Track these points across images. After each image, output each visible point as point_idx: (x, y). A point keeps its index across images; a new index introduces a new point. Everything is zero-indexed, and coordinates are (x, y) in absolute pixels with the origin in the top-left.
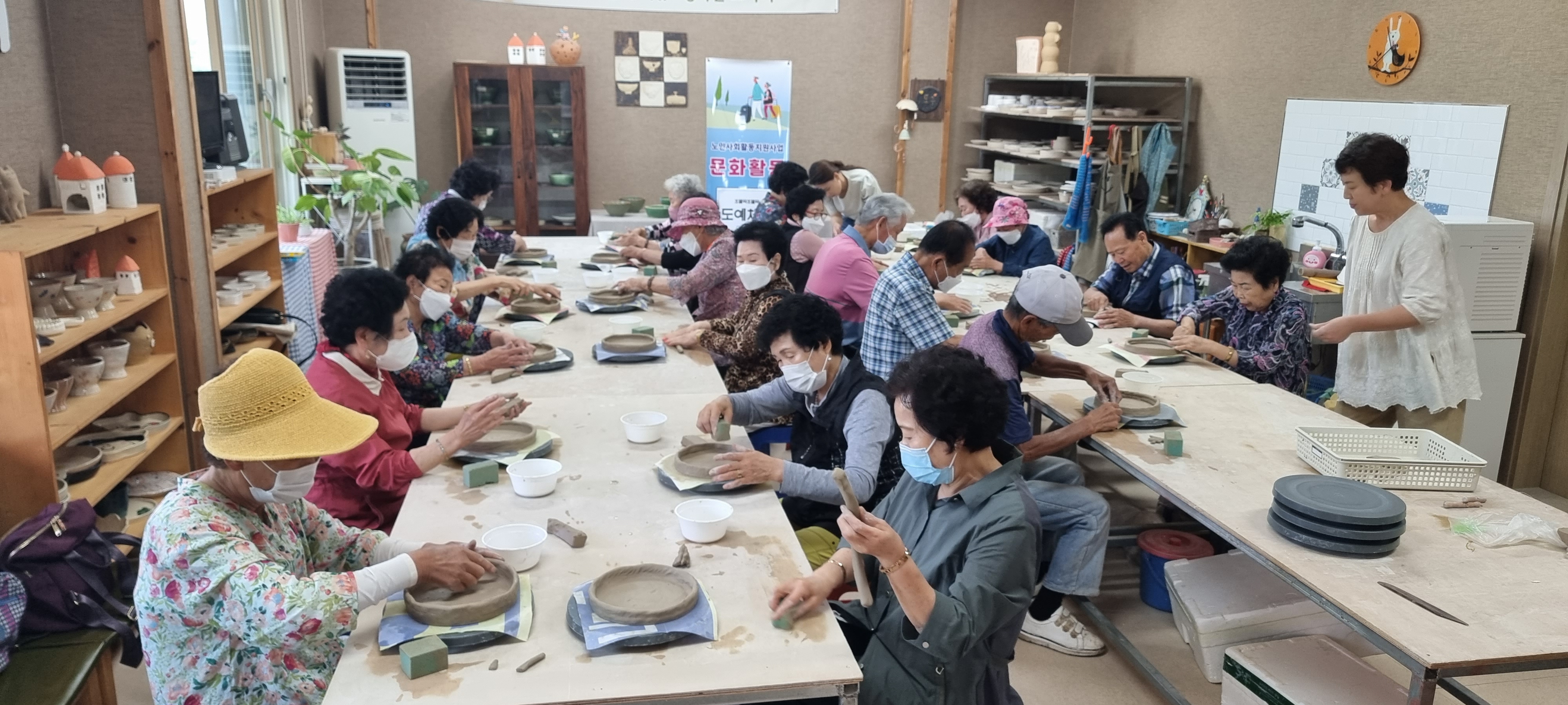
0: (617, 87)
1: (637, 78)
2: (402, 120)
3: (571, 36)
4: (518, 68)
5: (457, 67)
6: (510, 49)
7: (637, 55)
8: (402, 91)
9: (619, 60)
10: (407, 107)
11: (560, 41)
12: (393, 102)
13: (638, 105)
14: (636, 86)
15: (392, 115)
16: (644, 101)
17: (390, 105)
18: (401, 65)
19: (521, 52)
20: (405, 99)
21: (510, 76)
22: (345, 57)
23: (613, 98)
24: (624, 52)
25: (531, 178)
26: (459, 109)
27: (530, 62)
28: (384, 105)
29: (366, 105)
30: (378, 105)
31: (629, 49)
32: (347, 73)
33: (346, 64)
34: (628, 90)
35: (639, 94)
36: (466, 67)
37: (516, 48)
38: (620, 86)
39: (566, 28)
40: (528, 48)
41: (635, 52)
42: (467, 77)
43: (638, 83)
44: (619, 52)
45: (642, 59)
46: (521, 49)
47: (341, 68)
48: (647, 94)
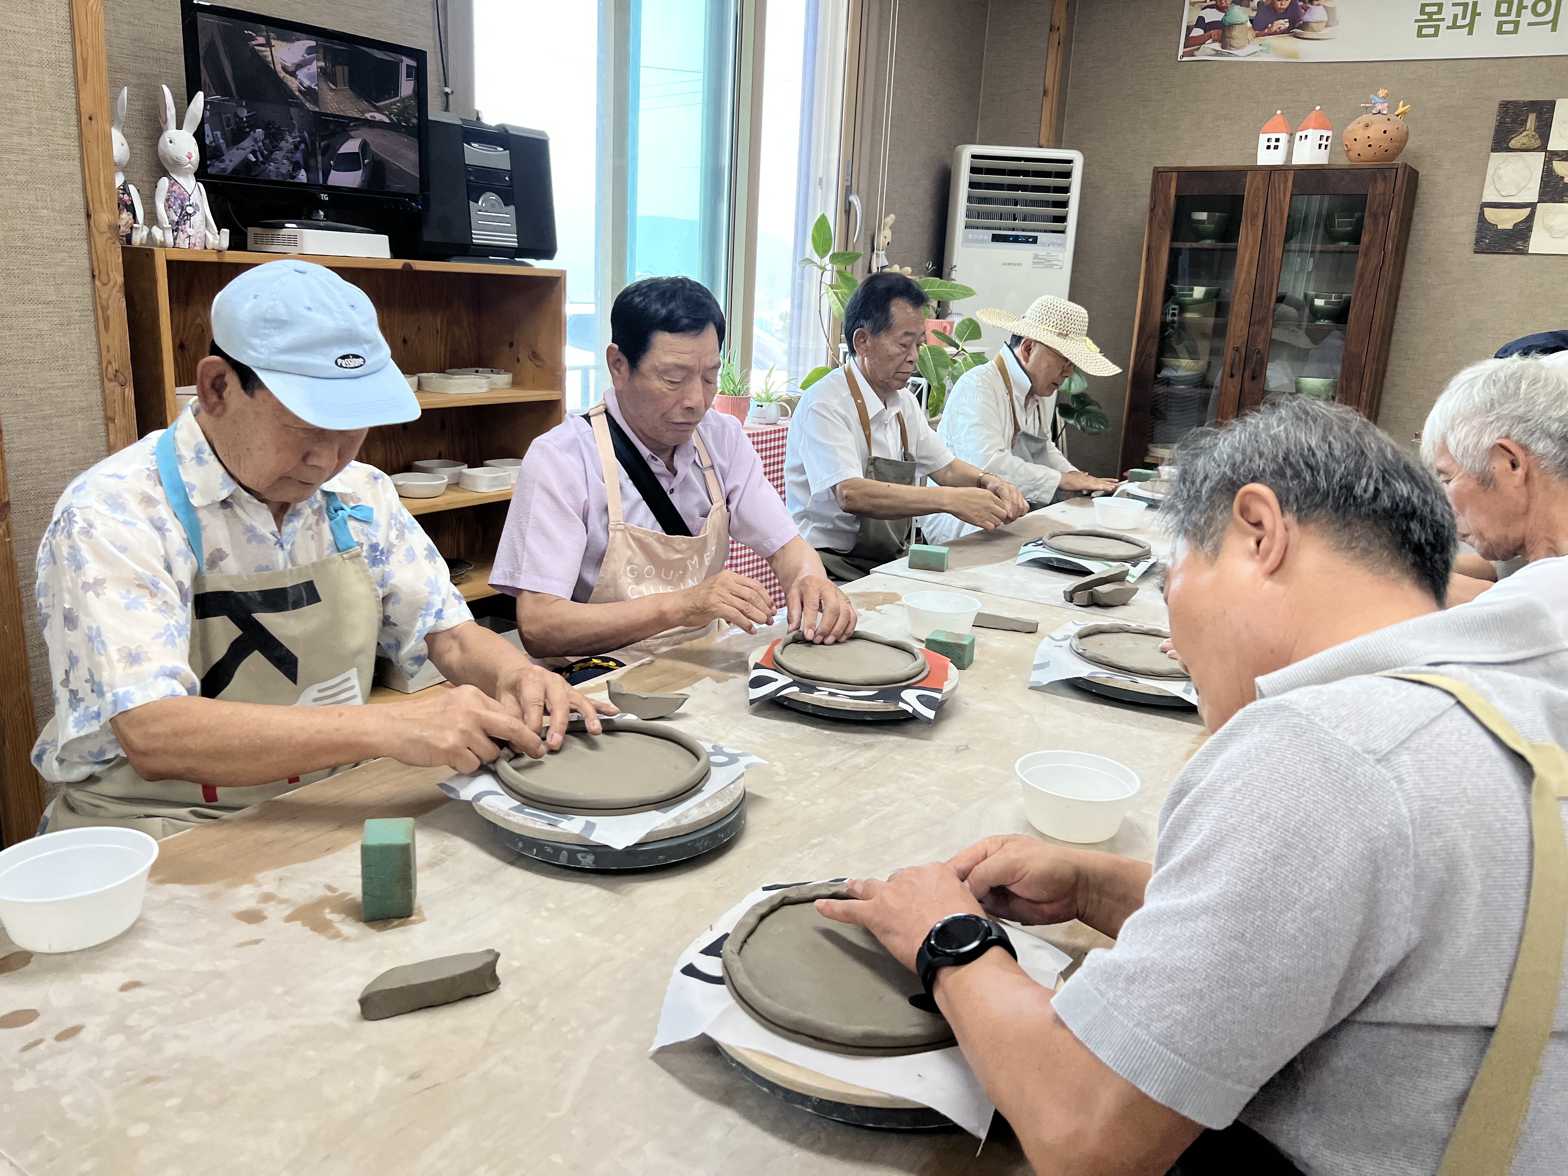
0: (1482, 214)
1: (1532, 196)
2: (1051, 266)
3: (1392, 108)
4: (1271, 170)
5: (1159, 174)
6: (1263, 138)
7: (1543, 148)
8: (1062, 219)
9: (1497, 158)
10: (1063, 245)
11: (1366, 118)
12: (1041, 236)
13: (1524, 252)
14: (1526, 212)
15: (1036, 257)
16: (1538, 242)
17: (1035, 240)
18: (1067, 175)
19: (1282, 144)
20: (1062, 232)
21: (1251, 190)
22: (974, 157)
23: (1469, 238)
24: (1513, 144)
25: (1253, 378)
26: (1149, 249)
27: (1298, 160)
28: (1026, 240)
29: (996, 238)
30: (1016, 240)
31: (1526, 136)
32: (972, 185)
33: (974, 170)
34: (1505, 220)
35: (1530, 229)
36: (1175, 175)
37: (1274, 136)
38: (1489, 213)
39: (1382, 93)
40: (1298, 134)
41: (1538, 143)
42: (1173, 192)
43: (1533, 206)
44: (1501, 144)
45: (1553, 156)
46: (1284, 137)
47: (964, 177)
48: (1549, 230)
